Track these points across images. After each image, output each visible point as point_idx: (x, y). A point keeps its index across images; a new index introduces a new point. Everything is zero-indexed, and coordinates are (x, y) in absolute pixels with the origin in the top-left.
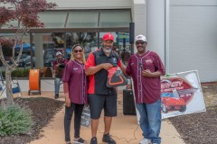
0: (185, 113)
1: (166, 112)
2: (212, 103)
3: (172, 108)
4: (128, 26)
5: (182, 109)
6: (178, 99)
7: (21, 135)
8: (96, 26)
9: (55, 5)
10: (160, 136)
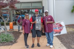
0: (61, 34)
1: (55, 34)
2: (69, 31)
3: (57, 33)
4: (42, 7)
5: (60, 33)
6: (58, 30)
7: (11, 42)
8: (31, 8)
9: (19, 1)
10: (53, 43)
